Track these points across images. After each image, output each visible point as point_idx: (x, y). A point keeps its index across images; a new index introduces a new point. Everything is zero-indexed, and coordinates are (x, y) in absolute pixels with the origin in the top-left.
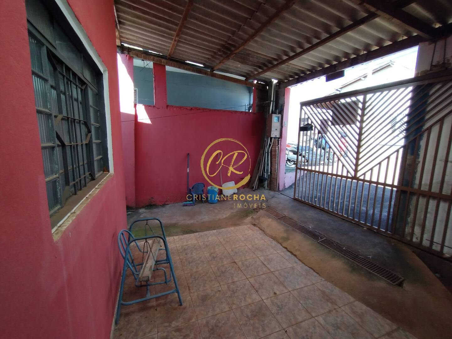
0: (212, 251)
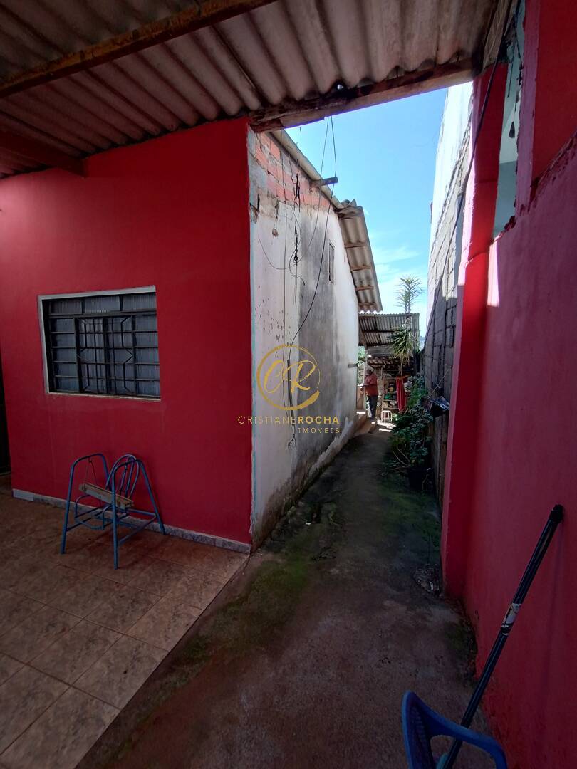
0: (67, 636)
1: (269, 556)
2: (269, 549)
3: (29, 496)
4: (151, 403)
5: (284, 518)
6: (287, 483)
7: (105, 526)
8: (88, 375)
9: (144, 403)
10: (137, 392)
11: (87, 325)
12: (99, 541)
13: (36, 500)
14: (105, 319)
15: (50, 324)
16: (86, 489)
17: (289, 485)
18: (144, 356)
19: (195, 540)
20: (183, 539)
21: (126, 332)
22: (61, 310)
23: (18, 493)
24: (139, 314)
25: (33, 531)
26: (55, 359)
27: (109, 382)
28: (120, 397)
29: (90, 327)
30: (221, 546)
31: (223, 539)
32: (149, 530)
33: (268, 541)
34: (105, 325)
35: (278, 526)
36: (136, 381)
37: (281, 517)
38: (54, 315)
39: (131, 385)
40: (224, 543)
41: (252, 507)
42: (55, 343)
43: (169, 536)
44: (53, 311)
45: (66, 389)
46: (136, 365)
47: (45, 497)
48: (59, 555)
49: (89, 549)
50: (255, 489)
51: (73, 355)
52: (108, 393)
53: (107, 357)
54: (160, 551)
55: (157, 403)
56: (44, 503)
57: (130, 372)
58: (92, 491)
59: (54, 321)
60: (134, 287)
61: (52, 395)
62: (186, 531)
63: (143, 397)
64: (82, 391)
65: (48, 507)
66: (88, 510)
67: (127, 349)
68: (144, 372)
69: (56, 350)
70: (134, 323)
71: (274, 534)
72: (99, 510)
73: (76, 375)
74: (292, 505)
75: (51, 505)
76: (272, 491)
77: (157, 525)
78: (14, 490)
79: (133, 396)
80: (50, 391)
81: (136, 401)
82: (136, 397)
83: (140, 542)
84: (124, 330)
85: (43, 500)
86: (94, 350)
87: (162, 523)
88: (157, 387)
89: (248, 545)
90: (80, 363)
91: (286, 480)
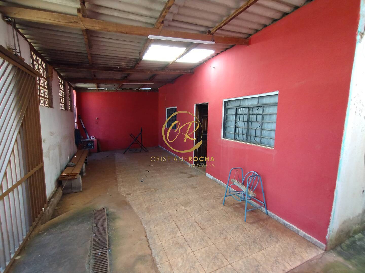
1: (340, 259)
2: (340, 254)
3: (211, 177)
4: (268, 150)
5: (352, 239)
6: (358, 216)
7: (241, 201)
8: (239, 133)
9: (265, 149)
10: (261, 143)
11: (241, 111)
12: (237, 205)
13: (213, 179)
14: (249, 108)
15: (226, 111)
16: (234, 182)
17: (360, 218)
18: (266, 126)
19: (285, 226)
20: (277, 221)
21: (259, 114)
22: (231, 105)
23: (208, 175)
24: (266, 105)
25: (213, 192)
26: (226, 125)
27: (247, 136)
28: (253, 144)
29: (242, 112)
30: (303, 236)
31: (304, 233)
32: (259, 210)
33: (339, 249)
34: (249, 111)
35: (347, 242)
36: (261, 138)
37: (350, 237)
38: (227, 107)
39: (258, 139)
40: (305, 235)
41: (330, 223)
42: (227, 119)
43: (269, 217)
44: (227, 106)
45: (230, 138)
46: (262, 130)
47: (216, 179)
48: (222, 205)
49: (234, 208)
50: (334, 214)
51: (233, 124)
52: (246, 142)
53: (248, 125)
54: (266, 223)
55: (272, 150)
56: (216, 182)
57: (258, 133)
58: (237, 183)
59: (227, 110)
60: (267, 93)
61: (223, 139)
62: (280, 219)
63: (264, 146)
64: (235, 139)
65: (217, 183)
66: (234, 191)
67: (258, 122)
68: (265, 134)
69: (226, 121)
70: (263, 110)
71: (343, 245)
72: (237, 192)
73: (233, 132)
74: (360, 232)
75: (218, 183)
76: (345, 218)
77: (264, 209)
78: (206, 173)
79: (259, 145)
80: (223, 138)
81: (260, 147)
82: (260, 145)
83: (255, 214)
84: (258, 113)
85: (215, 180)
86: (242, 122)
87: (267, 209)
88: (272, 142)
89: (323, 244)
90: (236, 127)
91: (357, 214)
